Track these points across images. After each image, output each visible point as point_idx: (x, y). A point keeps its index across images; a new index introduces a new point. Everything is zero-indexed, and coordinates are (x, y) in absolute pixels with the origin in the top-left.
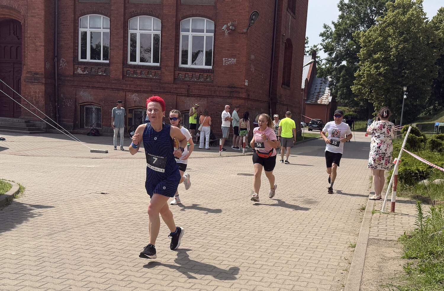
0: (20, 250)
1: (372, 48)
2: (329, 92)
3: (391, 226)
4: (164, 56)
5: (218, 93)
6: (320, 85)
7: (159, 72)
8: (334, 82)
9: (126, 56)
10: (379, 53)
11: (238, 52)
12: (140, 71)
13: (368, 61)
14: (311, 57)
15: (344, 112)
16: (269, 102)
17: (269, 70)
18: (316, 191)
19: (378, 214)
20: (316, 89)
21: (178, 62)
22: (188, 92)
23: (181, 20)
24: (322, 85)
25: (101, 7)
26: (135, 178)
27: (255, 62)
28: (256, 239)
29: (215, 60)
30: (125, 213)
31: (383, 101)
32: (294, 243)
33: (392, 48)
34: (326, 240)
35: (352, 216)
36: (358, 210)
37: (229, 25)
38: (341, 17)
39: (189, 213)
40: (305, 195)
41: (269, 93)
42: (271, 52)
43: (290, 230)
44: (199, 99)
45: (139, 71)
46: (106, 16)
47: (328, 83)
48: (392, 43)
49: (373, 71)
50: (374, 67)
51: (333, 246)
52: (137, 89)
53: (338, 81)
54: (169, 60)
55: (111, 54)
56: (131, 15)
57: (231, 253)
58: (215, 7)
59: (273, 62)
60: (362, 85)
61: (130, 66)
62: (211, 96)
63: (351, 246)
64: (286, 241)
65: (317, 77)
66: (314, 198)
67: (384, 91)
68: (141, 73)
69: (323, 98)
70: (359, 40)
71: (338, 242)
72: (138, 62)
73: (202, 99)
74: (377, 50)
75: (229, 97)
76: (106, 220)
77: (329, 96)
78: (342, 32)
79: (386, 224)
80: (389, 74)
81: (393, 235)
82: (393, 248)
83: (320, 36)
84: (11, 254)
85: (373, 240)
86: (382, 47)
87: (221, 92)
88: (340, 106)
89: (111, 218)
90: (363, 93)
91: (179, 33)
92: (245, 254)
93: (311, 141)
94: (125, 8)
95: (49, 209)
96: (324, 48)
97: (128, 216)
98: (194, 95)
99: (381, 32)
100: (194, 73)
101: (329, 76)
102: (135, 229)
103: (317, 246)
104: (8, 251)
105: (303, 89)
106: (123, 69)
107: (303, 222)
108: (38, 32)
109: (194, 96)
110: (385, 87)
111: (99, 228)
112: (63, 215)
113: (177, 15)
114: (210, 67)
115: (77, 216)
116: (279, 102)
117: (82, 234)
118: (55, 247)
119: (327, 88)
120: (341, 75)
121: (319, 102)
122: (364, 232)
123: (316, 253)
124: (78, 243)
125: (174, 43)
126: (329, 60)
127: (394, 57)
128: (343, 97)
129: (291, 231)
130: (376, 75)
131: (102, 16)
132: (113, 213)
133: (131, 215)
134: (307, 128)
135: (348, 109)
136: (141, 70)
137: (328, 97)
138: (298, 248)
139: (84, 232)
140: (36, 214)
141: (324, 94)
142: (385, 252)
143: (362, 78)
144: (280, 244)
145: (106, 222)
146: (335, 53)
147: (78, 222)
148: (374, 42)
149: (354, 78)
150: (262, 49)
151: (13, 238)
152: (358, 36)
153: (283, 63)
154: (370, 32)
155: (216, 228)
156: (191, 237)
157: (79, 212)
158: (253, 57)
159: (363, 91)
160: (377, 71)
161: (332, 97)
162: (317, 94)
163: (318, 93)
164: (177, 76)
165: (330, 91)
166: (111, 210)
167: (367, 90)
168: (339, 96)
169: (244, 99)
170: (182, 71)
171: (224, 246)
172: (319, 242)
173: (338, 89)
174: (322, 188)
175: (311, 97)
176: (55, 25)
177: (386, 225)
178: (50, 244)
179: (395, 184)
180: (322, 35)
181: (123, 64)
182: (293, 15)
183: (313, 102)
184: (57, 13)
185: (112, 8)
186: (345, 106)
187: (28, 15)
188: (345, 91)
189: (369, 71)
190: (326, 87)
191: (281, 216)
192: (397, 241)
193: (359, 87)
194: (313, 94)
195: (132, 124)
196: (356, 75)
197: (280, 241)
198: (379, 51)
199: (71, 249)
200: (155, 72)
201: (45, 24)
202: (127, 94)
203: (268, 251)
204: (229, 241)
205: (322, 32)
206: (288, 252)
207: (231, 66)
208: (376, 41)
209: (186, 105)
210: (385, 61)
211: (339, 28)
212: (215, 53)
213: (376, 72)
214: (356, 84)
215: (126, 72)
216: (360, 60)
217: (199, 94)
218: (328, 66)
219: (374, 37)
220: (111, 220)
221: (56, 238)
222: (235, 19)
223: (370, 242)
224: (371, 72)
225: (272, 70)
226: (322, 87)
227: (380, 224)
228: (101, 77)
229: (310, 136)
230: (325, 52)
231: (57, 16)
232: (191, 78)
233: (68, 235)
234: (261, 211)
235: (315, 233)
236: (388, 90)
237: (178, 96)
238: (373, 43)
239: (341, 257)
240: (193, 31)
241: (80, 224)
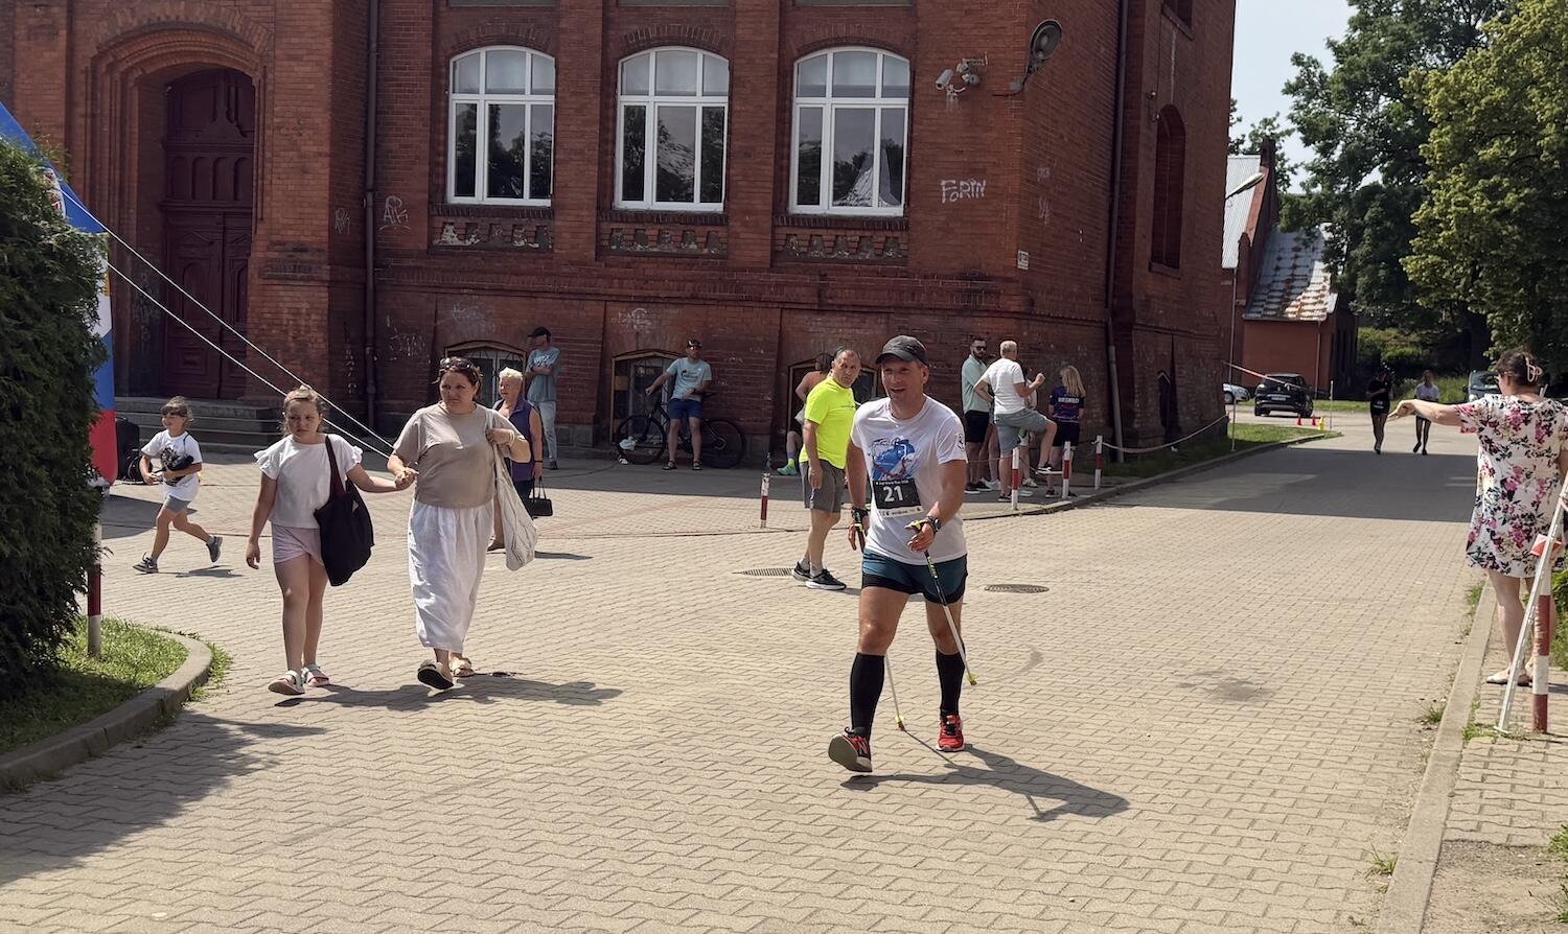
0: (183, 902)
1: (1470, 124)
2: (1325, 280)
3: (1530, 790)
4: (740, 178)
5: (923, 299)
6: (1293, 254)
7: (721, 232)
8: (1343, 245)
9: (609, 183)
10: (1497, 143)
11: (994, 160)
12: (655, 232)
13: (1458, 172)
14: (1259, 161)
15: (1384, 346)
16: (1107, 323)
17: (1104, 215)
18: (1268, 646)
19: (1488, 740)
20: (1277, 268)
21: (784, 196)
22: (819, 296)
23: (797, 58)
24: (1299, 254)
25: (525, 21)
26: (622, 610)
27: (1051, 191)
28: (1029, 842)
29: (913, 187)
30: (570, 747)
31: (1519, 309)
32: (1168, 857)
33: (1542, 126)
34: (1289, 845)
35: (1390, 746)
36: (1416, 721)
37: (959, 68)
38: (1358, 23)
39: (798, 745)
40: (1227, 667)
41: (1107, 291)
42: (1110, 153)
43: (1157, 807)
44: (858, 320)
45: (652, 232)
46: (544, 51)
47: (1322, 246)
48: (1541, 107)
49: (1479, 204)
50: (1482, 191)
51: (1313, 870)
52: (646, 293)
53: (1356, 238)
54: (755, 190)
55: (558, 178)
56: (628, 46)
57: (933, 902)
58: (912, 12)
59: (1117, 187)
60: (1439, 252)
61: (621, 215)
62: (901, 308)
63: (1378, 867)
64: (1139, 852)
65: (1282, 229)
66: (1255, 676)
67: (1522, 273)
68: (659, 240)
69: (1305, 301)
70: (1425, 101)
71: (1332, 851)
72: (649, 202)
73: (870, 319)
74: (1489, 130)
75: (960, 312)
76: (500, 779)
77: (1326, 293)
78: (1364, 76)
79: (1514, 781)
80: (1538, 215)
81: (1533, 823)
82: (1532, 876)
83: (1286, 92)
84: (151, 919)
85: (1460, 845)
86: (1506, 122)
87: (934, 294)
88: (1368, 326)
89: (518, 768)
90: (1446, 281)
91: (791, 101)
92: (986, 906)
93: (1260, 455)
94: (607, 23)
95: (304, 740)
96: (1300, 129)
97: (579, 759)
98: (841, 306)
99: (1501, 72)
100: (839, 233)
101: (1323, 226)
102: (598, 810)
103: (1254, 870)
104: (142, 908)
105: (1233, 269)
106: (598, 228)
107: (1208, 773)
108: (310, 109)
109: (838, 310)
110: (1525, 260)
111: (470, 809)
112: (351, 763)
113: (782, 43)
114: (897, 211)
115: (401, 766)
116: (1141, 322)
117: (407, 836)
118: (307, 890)
119: (1317, 263)
120: (1366, 218)
121: (1291, 312)
122: (1430, 814)
123: (1248, 896)
124: (391, 870)
125: (773, 133)
126: (1322, 170)
127: (1552, 153)
128: (1376, 293)
129: (1162, 808)
130: (1490, 220)
131: (529, 52)
132: (528, 751)
133: (592, 755)
134: (1251, 405)
135: (1396, 337)
136: (658, 227)
137: (1323, 296)
138: (1183, 878)
139: (416, 827)
140: (257, 761)
141: (1309, 284)
142: (1501, 896)
143: (1441, 230)
144: (1118, 860)
145: (499, 786)
146: (1339, 147)
147: (401, 786)
148: (1479, 105)
149: (1413, 231)
150: (1078, 145)
151: (167, 855)
152: (1420, 85)
153: (1152, 188)
154: (1462, 73)
155: (890, 800)
156: (795, 838)
157: (408, 751)
158: (1044, 172)
159: (1447, 274)
160: (1494, 206)
161: (1336, 295)
162: (1282, 286)
163: (1288, 281)
164: (783, 243)
165: (1329, 275)
166: (520, 736)
167: (1461, 270)
168: (1361, 291)
169: (1015, 315)
170: (800, 227)
171: (913, 873)
172: (1261, 851)
173: (1358, 269)
174: (1290, 635)
175: (1261, 297)
176: (367, 83)
177: (1513, 786)
178: (291, 876)
179: (1541, 630)
180: (1291, 90)
181: (598, 208)
182: (1185, 29)
183: (1269, 313)
184: (374, 45)
185: (563, 25)
186: (1382, 327)
187: (278, 52)
188: (1382, 273)
189: (1465, 204)
190: (1313, 261)
191: (1132, 748)
192: (1550, 851)
193: (1431, 259)
194: (1270, 285)
195: (626, 409)
196: (1417, 218)
197: (1119, 850)
198: (1496, 135)
199: (361, 897)
200: (709, 232)
201: (334, 82)
202: (611, 308)
203: (1070, 893)
204: (933, 853)
205: (1293, 81)
206: (1144, 897)
207: (966, 205)
208: (1483, 101)
209: (812, 341)
210: (1521, 167)
211: (1351, 63)
212: (914, 163)
213: (1489, 208)
214: (1418, 249)
215: (607, 237)
216: (1431, 168)
217: (860, 301)
218: (1319, 189)
219: (1476, 89)
220: (517, 777)
221: (314, 853)
222: (979, 51)
223: (1449, 852)
224: (1471, 209)
225: (1115, 215)
226: (1299, 262)
227: (1489, 779)
228: (525, 254)
229: (1258, 438)
230: (1307, 142)
231: (374, 55)
232: (830, 250)
233: (360, 842)
234: (1060, 729)
235: (1251, 815)
236: (1536, 269)
237: (785, 313)
238: (1476, 108)
239: (1338, 914)
240: (838, 92)
241: (405, 796)
